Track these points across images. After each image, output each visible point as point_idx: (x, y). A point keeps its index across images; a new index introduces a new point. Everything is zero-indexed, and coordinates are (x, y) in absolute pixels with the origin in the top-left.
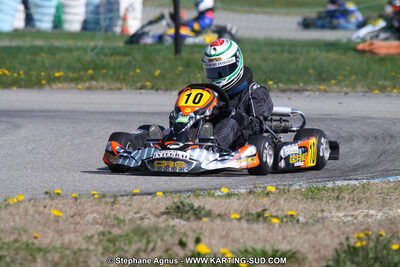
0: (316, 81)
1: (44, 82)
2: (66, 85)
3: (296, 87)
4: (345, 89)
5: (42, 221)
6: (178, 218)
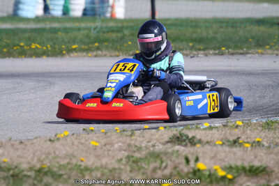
0: (255, 46)
1: (64, 52)
2: (80, 54)
3: (241, 51)
4: (276, 52)
5: (85, 149)
6: (179, 144)
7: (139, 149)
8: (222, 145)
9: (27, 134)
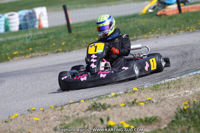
0: (142, 33)
1: (9, 58)
2: (20, 58)
4: (156, 35)
5: (30, 124)
6: (95, 110)
7: (68, 118)
8: (124, 106)
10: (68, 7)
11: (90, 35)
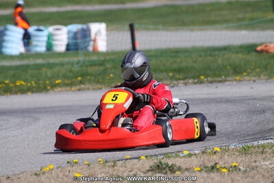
0: (233, 73)
1: (49, 88)
2: (63, 89)
3: (220, 79)
4: (253, 78)
6: (159, 173)
8: (200, 171)
9: (14, 169)
10: (136, 26)
11: (162, 68)
